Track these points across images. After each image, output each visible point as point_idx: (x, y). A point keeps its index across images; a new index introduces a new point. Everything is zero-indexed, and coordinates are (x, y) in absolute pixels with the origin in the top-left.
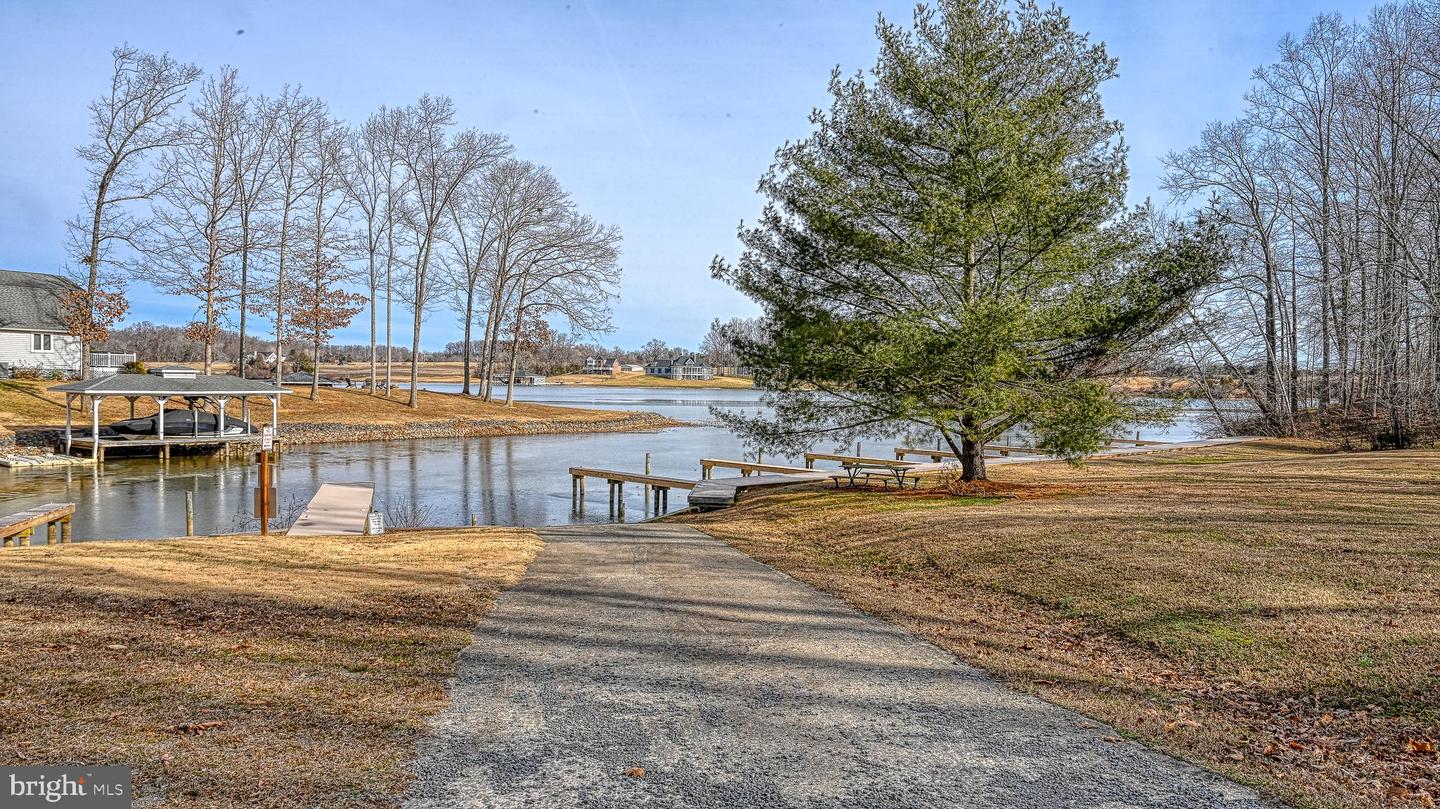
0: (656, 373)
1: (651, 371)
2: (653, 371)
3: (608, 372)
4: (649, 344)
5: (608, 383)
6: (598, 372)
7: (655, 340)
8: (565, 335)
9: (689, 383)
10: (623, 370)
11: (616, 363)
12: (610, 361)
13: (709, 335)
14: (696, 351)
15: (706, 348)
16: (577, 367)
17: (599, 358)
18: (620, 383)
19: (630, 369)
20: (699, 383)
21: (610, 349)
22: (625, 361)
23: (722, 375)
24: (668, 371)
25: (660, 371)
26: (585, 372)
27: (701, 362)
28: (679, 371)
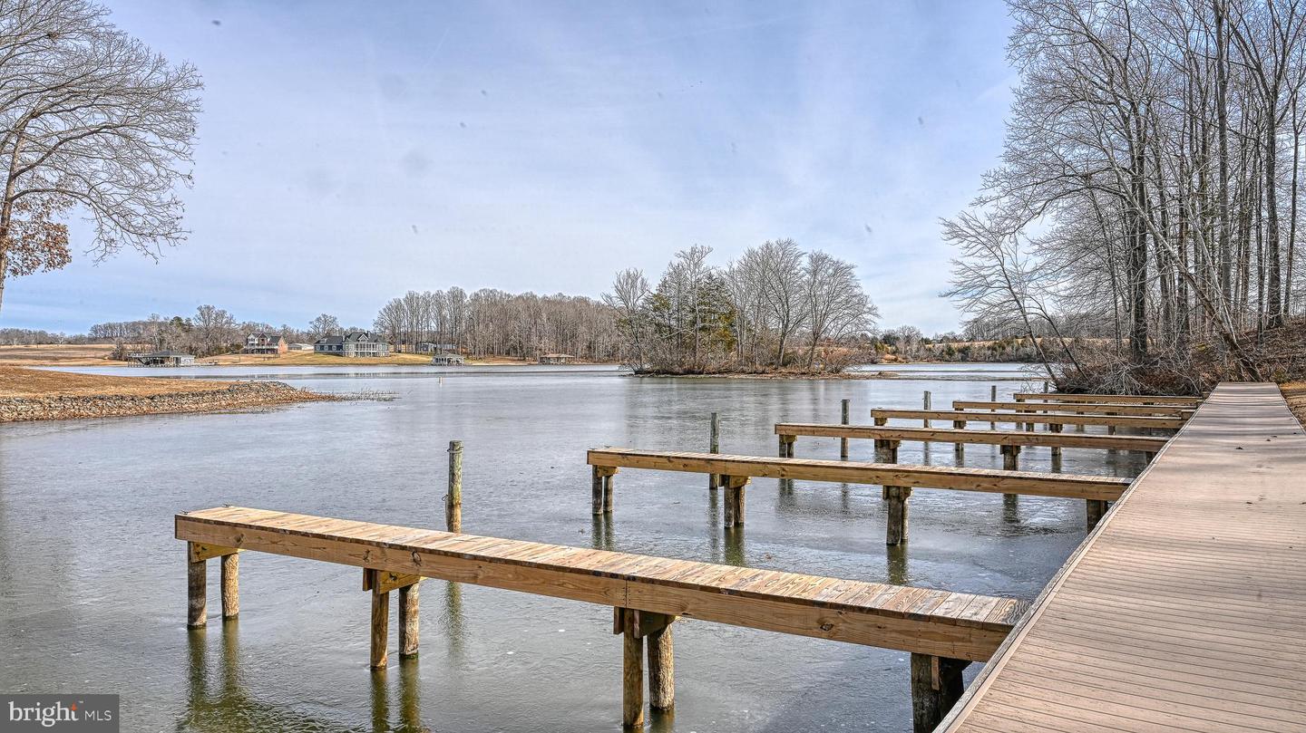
0: (326, 350)
1: (320, 348)
2: (322, 347)
3: (273, 351)
4: (318, 319)
5: (271, 361)
6: (262, 351)
7: (324, 316)
8: (224, 312)
9: (363, 360)
10: (290, 348)
11: (282, 341)
12: (276, 339)
13: (384, 310)
14: (370, 328)
15: (382, 324)
16: (238, 347)
17: (262, 336)
18: (284, 361)
19: (300, 348)
20: (374, 360)
21: (278, 328)
22: (293, 340)
23: (400, 352)
24: (340, 347)
25: (330, 347)
26: (246, 352)
27: (376, 339)
28: (351, 348)
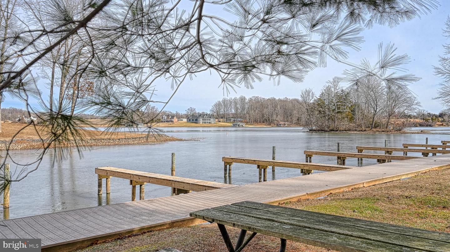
0: (191, 121)
1: (189, 120)
2: (190, 120)
3: (172, 121)
4: (189, 109)
5: (171, 126)
6: (168, 121)
7: (191, 108)
8: (154, 107)
9: (205, 125)
10: (178, 120)
11: (175, 118)
12: (173, 117)
13: (214, 105)
14: (209, 113)
15: (213, 111)
16: (159, 120)
17: (168, 116)
18: (176, 125)
19: (182, 120)
20: (210, 125)
21: (175, 113)
22: (179, 117)
23: (220, 122)
24: (196, 120)
25: (193, 120)
26: (162, 122)
27: (210, 116)
28: (201, 120)
